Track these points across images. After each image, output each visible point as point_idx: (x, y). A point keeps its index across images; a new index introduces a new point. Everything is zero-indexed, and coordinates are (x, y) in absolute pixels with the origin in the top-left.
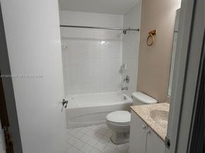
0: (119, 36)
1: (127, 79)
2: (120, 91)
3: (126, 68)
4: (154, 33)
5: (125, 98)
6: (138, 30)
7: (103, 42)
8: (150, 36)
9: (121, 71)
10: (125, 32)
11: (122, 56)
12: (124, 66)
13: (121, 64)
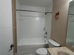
0: (43, 16)
1: (46, 33)
2: (44, 38)
3: (46, 28)
4: (58, 14)
5: (45, 41)
6: (51, 13)
7: (37, 18)
8: (56, 15)
9: (44, 30)
10: (46, 14)
11: (44, 24)
12: (45, 28)
13: (44, 27)
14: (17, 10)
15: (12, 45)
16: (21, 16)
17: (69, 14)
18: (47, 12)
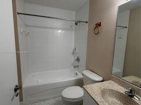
0: (72, 27)
1: (78, 60)
2: (73, 68)
3: (77, 51)
4: (99, 25)
5: (76, 74)
6: (87, 22)
7: (60, 31)
8: (96, 26)
9: (73, 53)
10: (76, 24)
11: (74, 42)
12: (75, 49)
13: (73, 48)
14: (18, 13)
15: (16, 86)
16: (26, 26)
17: (117, 26)
18: (79, 20)
